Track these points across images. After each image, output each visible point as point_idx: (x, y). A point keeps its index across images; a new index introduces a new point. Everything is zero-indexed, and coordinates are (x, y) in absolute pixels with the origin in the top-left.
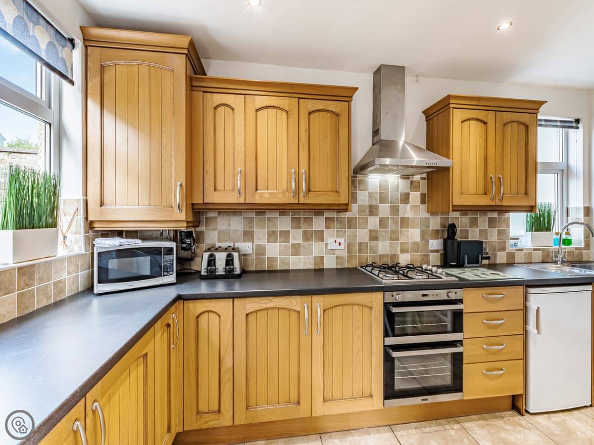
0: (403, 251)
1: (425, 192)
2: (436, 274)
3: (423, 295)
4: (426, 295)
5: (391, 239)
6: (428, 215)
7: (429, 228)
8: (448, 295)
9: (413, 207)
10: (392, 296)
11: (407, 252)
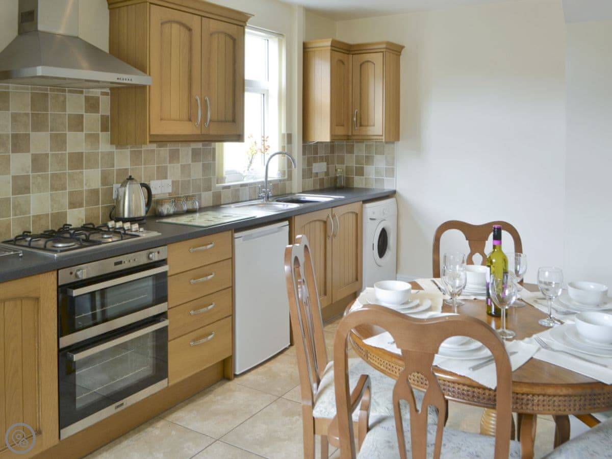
0: (73, 205)
1: (108, 113)
2: (130, 233)
3: (116, 264)
4: (120, 263)
5: (53, 188)
6: (113, 149)
7: (114, 167)
8: (149, 258)
9: (88, 136)
10: (71, 273)
11: (81, 205)
